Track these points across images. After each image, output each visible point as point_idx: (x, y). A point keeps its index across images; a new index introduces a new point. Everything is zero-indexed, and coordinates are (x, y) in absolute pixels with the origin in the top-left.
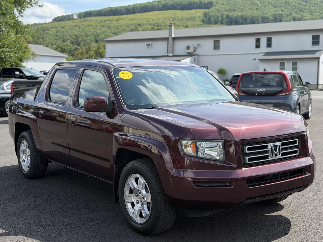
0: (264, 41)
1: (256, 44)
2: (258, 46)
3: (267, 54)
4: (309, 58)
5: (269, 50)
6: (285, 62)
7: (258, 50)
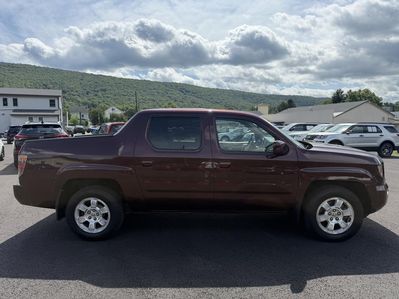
0: (10, 101)
1: (4, 103)
2: (5, 104)
3: (15, 111)
4: (52, 115)
5: (16, 108)
6: (33, 117)
7: (5, 108)
